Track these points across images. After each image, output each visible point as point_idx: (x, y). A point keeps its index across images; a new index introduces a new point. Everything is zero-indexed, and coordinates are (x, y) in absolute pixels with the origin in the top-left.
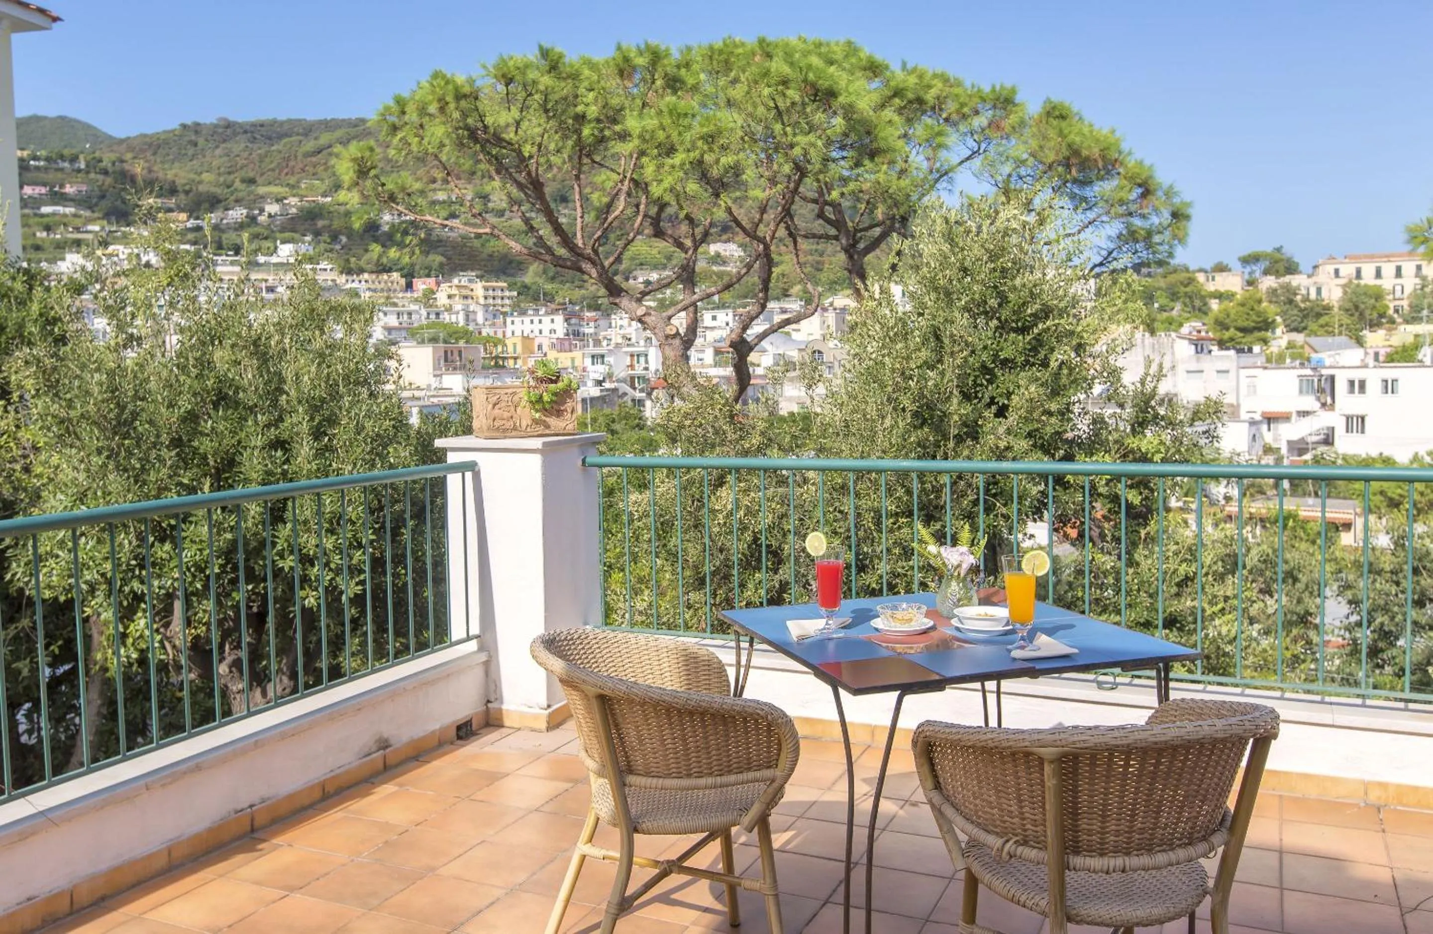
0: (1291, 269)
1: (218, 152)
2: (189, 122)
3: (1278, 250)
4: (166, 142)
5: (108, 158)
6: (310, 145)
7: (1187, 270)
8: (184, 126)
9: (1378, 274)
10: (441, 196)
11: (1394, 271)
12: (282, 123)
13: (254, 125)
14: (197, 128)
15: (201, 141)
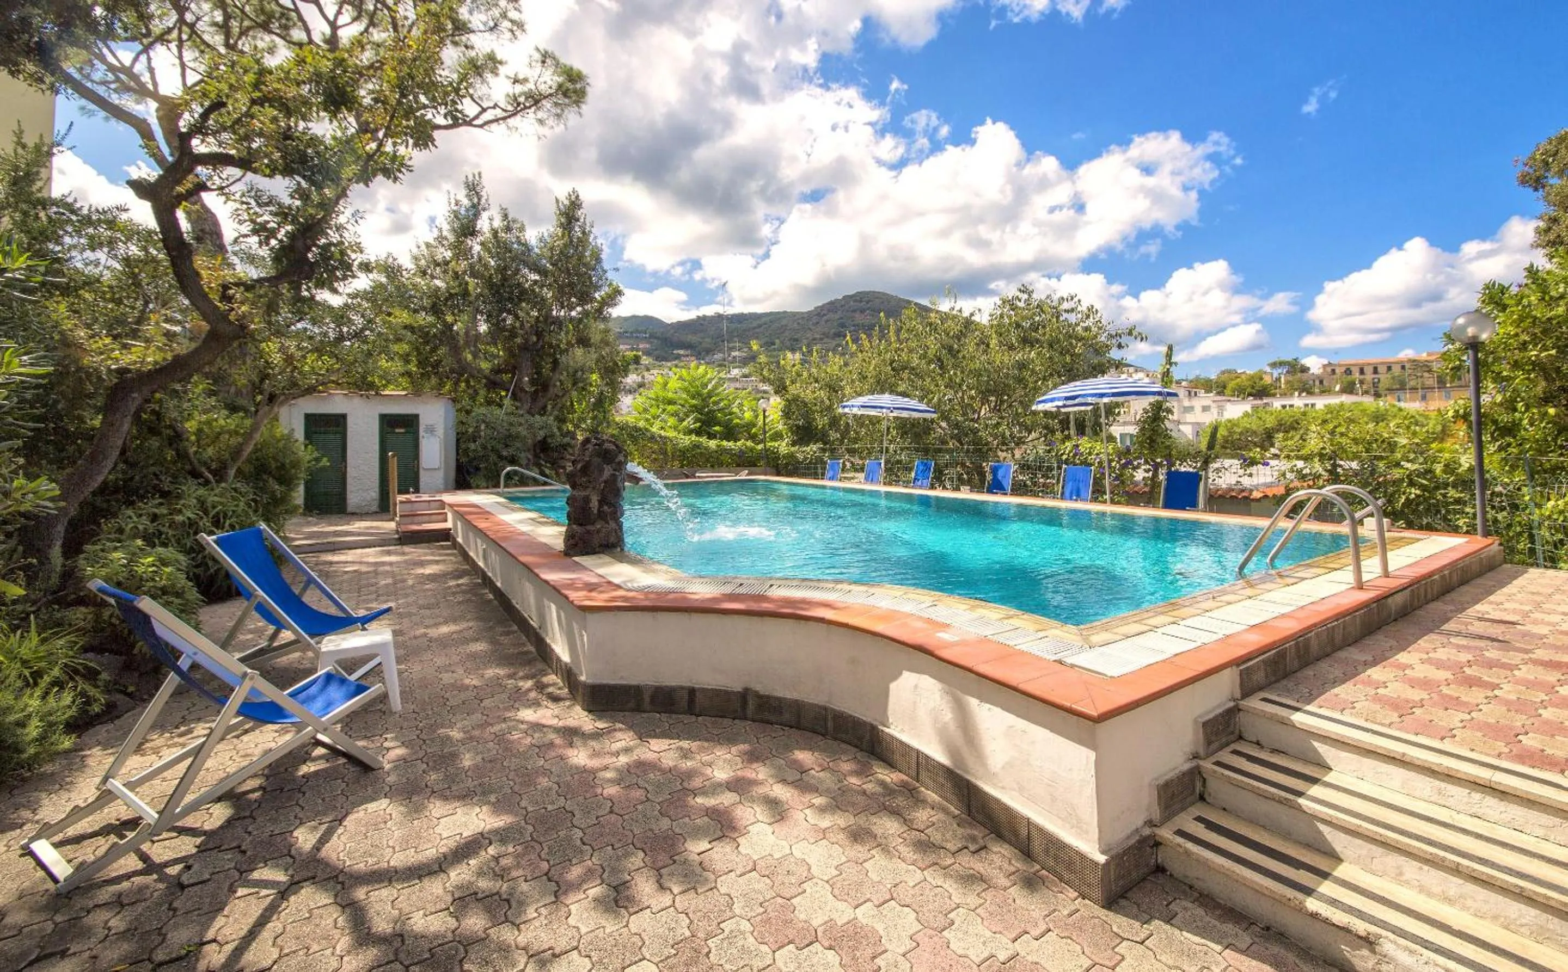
3: (1296, 360)
5: (659, 331)
7: (1237, 372)
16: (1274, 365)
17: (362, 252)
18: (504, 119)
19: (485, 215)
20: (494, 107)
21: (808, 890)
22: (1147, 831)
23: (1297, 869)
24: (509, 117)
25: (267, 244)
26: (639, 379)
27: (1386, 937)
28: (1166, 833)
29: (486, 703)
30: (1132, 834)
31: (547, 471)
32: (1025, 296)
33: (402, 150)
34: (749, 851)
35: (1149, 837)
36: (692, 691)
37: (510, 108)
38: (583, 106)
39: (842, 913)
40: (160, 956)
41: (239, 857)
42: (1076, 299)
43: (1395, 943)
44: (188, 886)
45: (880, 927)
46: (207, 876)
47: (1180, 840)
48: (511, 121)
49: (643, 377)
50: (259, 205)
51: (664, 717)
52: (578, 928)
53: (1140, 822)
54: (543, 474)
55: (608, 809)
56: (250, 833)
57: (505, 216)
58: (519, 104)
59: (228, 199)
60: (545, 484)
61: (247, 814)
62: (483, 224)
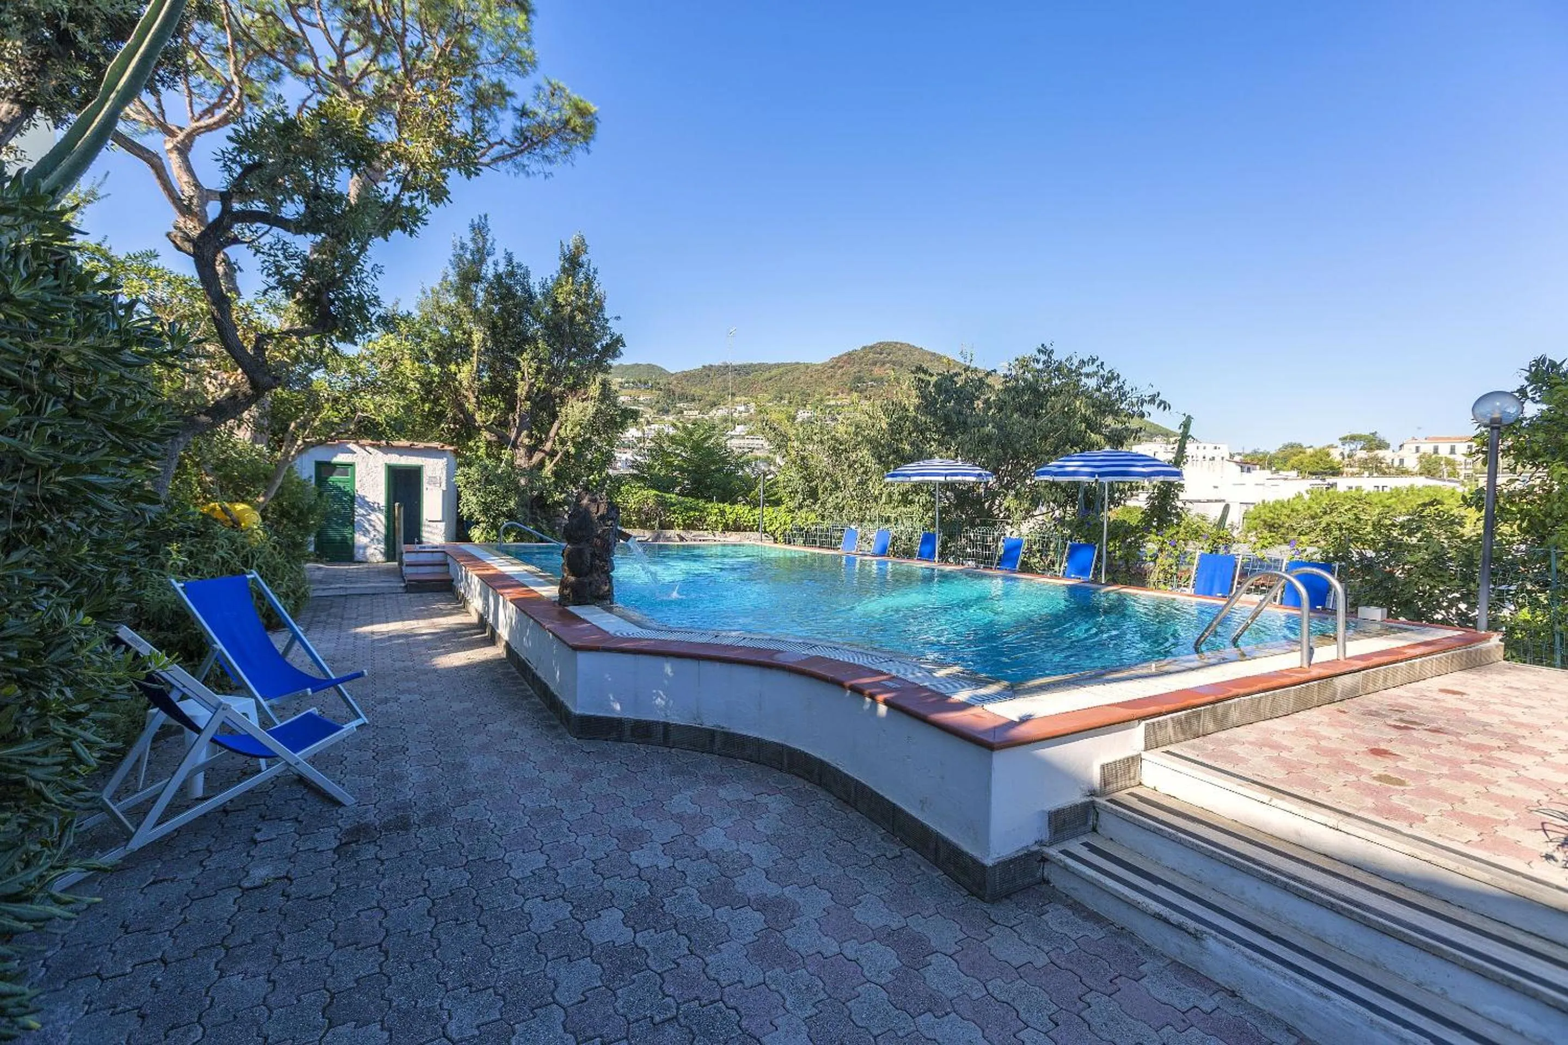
0: (1383, 445)
1: (720, 380)
2: (707, 365)
3: (1374, 434)
4: (694, 375)
5: (662, 381)
6: (767, 375)
7: (1301, 447)
8: (704, 367)
9: (1453, 451)
10: (832, 403)
11: (1449, 450)
12: (755, 365)
13: (740, 366)
14: (711, 367)
15: (712, 375)
16: (1344, 440)
17: (379, 306)
18: (511, 156)
19: (490, 260)
20: (500, 143)
21: (748, 874)
22: (1036, 848)
23: (1156, 884)
24: (516, 154)
25: (294, 297)
26: (640, 434)
27: (1210, 934)
28: (1053, 852)
29: (490, 727)
30: (1022, 849)
31: (544, 526)
32: (1043, 358)
33: (418, 204)
34: (703, 845)
35: (1036, 852)
36: (666, 725)
37: (517, 143)
38: (592, 143)
39: (772, 889)
40: (246, 884)
41: (297, 825)
42: (1098, 363)
43: (1215, 938)
44: (260, 842)
45: (801, 901)
46: (275, 836)
47: (1062, 857)
48: (519, 158)
49: (643, 432)
50: (286, 259)
51: (642, 747)
52: (564, 885)
53: (1031, 842)
54: (538, 529)
55: (591, 810)
56: (304, 810)
57: (510, 261)
58: (526, 138)
59: (257, 251)
60: (542, 541)
61: (300, 796)
62: (489, 271)
